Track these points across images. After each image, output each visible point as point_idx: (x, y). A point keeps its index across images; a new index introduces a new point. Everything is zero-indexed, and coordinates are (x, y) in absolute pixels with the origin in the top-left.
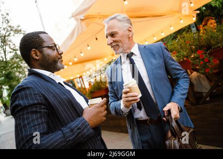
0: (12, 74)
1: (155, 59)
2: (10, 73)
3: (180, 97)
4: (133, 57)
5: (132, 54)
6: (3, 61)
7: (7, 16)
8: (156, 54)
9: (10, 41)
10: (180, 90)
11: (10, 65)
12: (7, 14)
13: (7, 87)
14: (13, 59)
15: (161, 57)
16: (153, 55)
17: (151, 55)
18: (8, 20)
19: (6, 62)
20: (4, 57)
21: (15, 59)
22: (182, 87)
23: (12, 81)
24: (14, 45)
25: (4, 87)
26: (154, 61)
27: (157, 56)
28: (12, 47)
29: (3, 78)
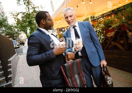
0: (32, 21)
1: (85, 28)
2: (31, 20)
4: (76, 28)
5: (75, 26)
6: (27, 13)
8: (86, 26)
9: (32, 3)
11: (31, 16)
13: (29, 28)
14: (33, 12)
16: (85, 26)
17: (83, 26)
19: (29, 15)
20: (28, 11)
21: (34, 13)
23: (32, 25)
24: (33, 5)
25: (28, 28)
26: (84, 29)
28: (32, 6)
29: (27, 23)
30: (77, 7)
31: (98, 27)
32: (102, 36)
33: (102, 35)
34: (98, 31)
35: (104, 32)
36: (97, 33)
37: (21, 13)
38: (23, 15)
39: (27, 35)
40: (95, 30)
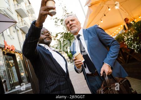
1: (91, 35)
3: (109, 59)
5: (79, 35)
6: (66, 33)
7: (65, 8)
10: (110, 55)
12: (65, 7)
15: (95, 34)
18: (65, 10)
22: (111, 52)
27: (92, 33)
30: (105, 15)
31: (129, 34)
32: (135, 44)
33: (135, 42)
34: (129, 38)
35: (138, 38)
36: (129, 41)
37: (59, 33)
38: (62, 35)
39: (68, 55)
40: (126, 38)
